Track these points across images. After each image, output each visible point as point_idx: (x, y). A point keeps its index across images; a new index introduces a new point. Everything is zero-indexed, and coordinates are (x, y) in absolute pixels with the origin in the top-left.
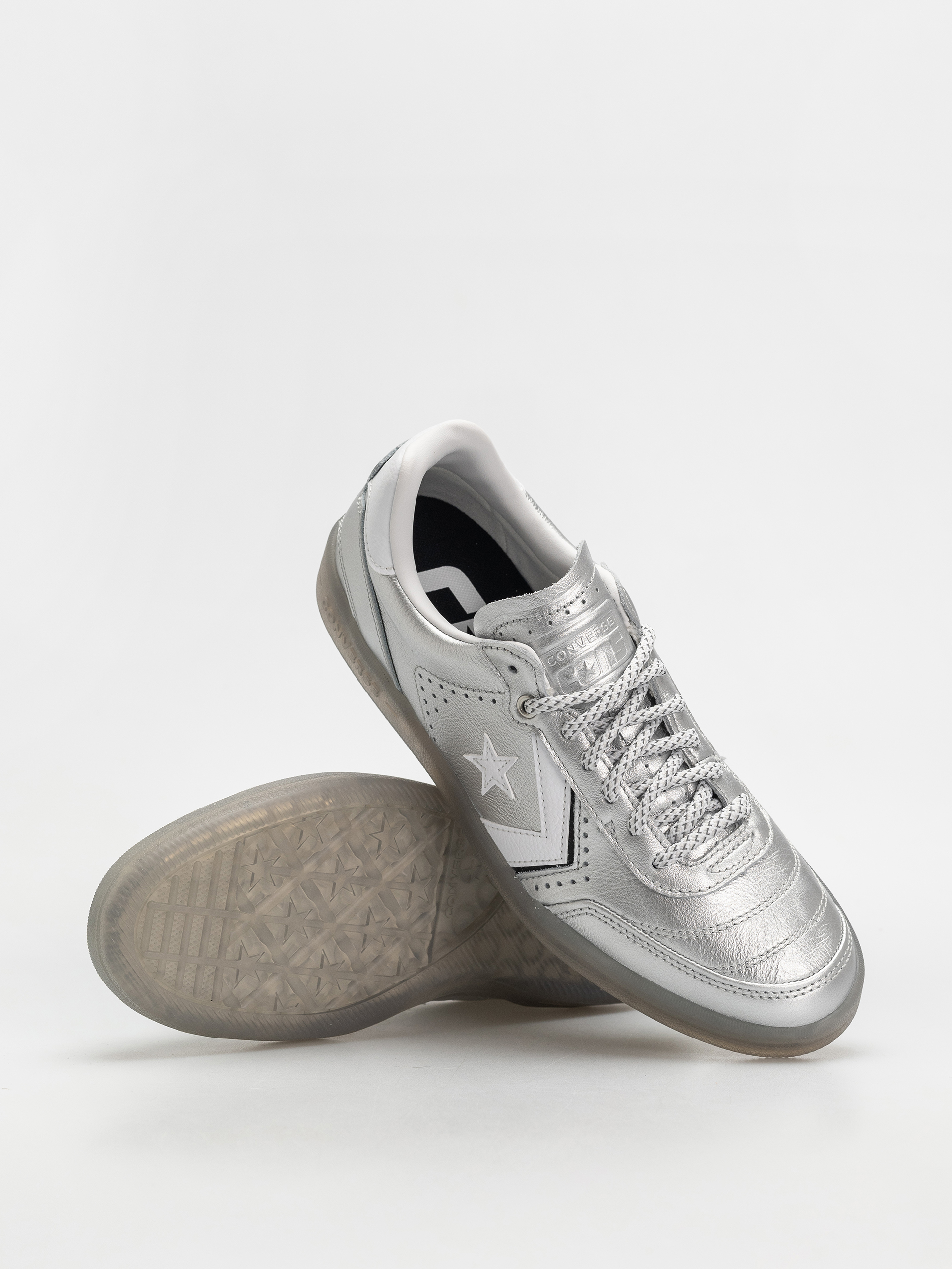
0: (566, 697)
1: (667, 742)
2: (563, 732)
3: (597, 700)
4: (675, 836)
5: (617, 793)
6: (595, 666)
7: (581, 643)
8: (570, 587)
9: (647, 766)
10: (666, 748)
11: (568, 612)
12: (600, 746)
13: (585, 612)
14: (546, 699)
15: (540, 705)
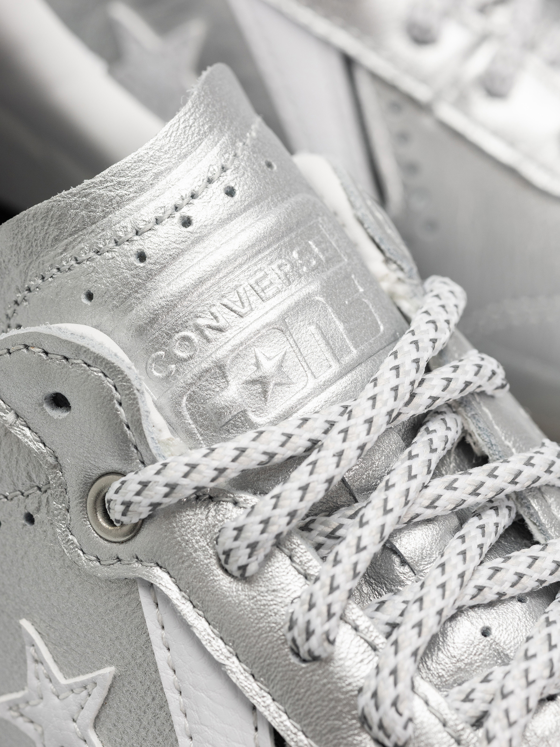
0: (213, 450)
1: (535, 559)
2: (223, 557)
3: (309, 450)
5: (406, 714)
6: (288, 363)
7: (239, 303)
8: (185, 156)
9: (486, 632)
10: (536, 576)
11: (187, 222)
12: (333, 578)
13: (239, 219)
14: (157, 466)
15: (145, 485)
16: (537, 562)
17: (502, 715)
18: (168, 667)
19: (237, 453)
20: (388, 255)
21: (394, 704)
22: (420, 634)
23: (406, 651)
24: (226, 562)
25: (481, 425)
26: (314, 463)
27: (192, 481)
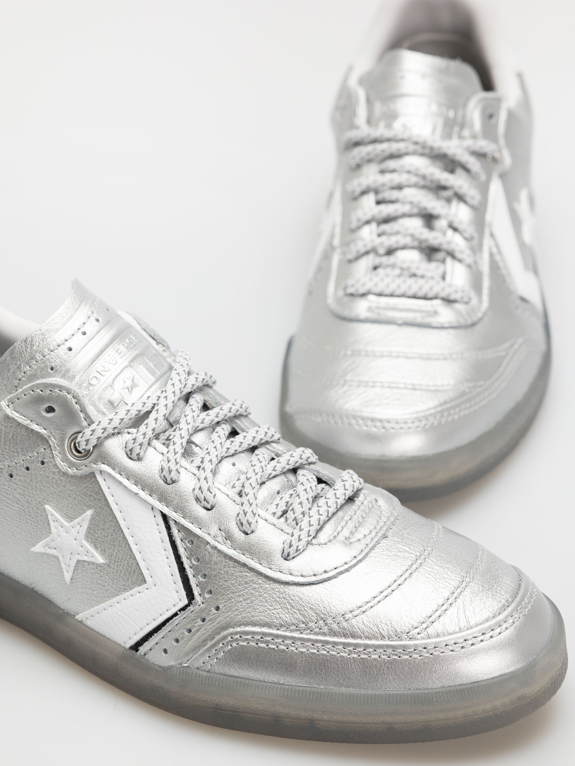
0: (117, 413)
2: (129, 453)
3: (153, 408)
4: (295, 519)
5: (214, 492)
6: (136, 379)
8: (77, 309)
9: (234, 465)
10: (247, 443)
11: (84, 333)
12: (174, 450)
13: (103, 330)
14: (97, 423)
15: (93, 431)
16: (246, 437)
17: (249, 486)
18: (114, 503)
19: (127, 412)
20: (158, 341)
21: (209, 490)
22: (212, 464)
23: (208, 471)
24: (131, 454)
25: (211, 396)
26: (157, 410)
27: (112, 425)
